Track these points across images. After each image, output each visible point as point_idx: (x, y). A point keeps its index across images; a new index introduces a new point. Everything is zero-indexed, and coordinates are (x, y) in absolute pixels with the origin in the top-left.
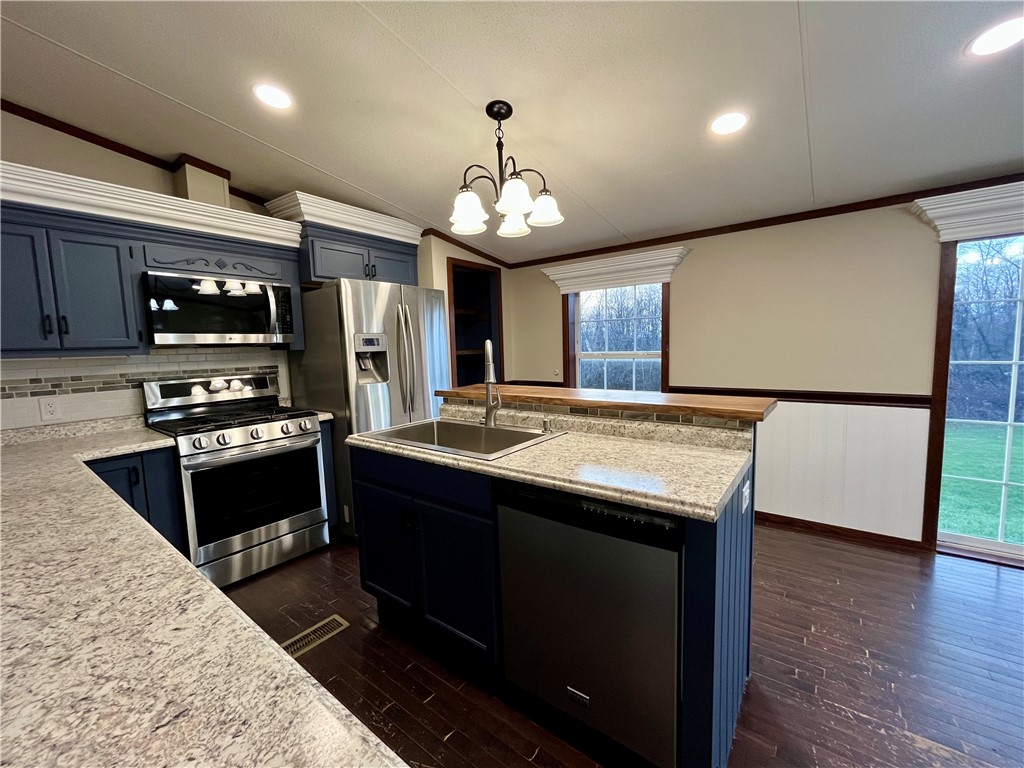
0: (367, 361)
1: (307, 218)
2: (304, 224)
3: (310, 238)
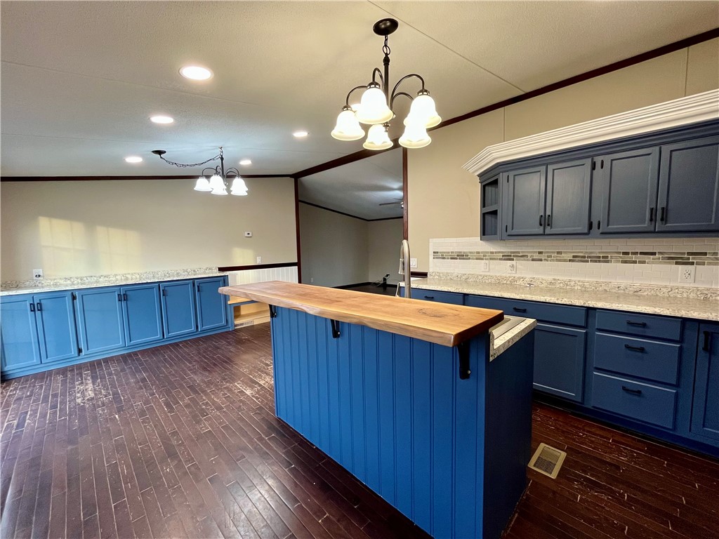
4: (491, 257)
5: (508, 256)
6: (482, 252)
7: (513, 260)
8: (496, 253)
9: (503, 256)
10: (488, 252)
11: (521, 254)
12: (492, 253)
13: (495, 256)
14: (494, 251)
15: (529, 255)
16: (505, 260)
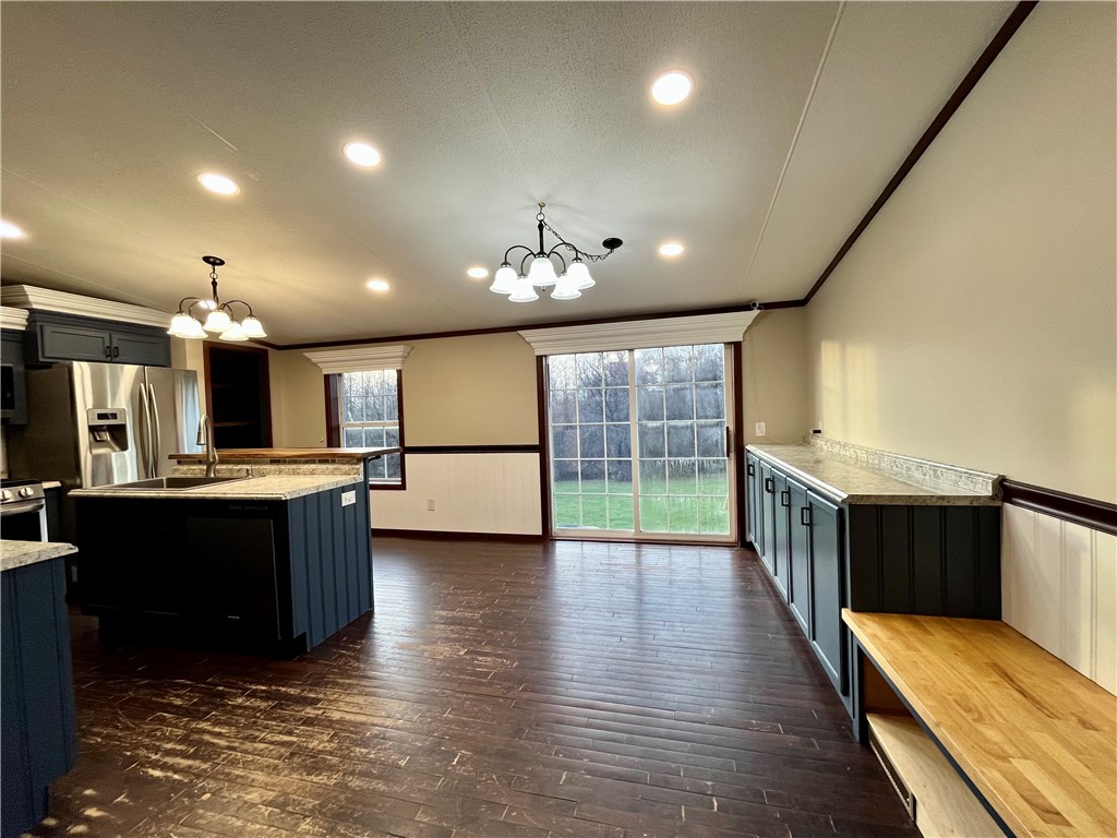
0: (103, 434)
1: (34, 306)
2: (32, 312)
3: (39, 324)
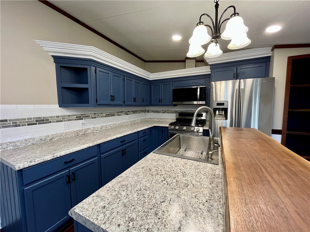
1: (209, 64)
4: (69, 119)
5: (79, 117)
6: (61, 116)
7: (82, 119)
8: (72, 115)
9: (77, 117)
10: (66, 116)
11: (86, 115)
12: (69, 116)
13: (71, 118)
14: (71, 114)
15: (90, 115)
16: (77, 120)
